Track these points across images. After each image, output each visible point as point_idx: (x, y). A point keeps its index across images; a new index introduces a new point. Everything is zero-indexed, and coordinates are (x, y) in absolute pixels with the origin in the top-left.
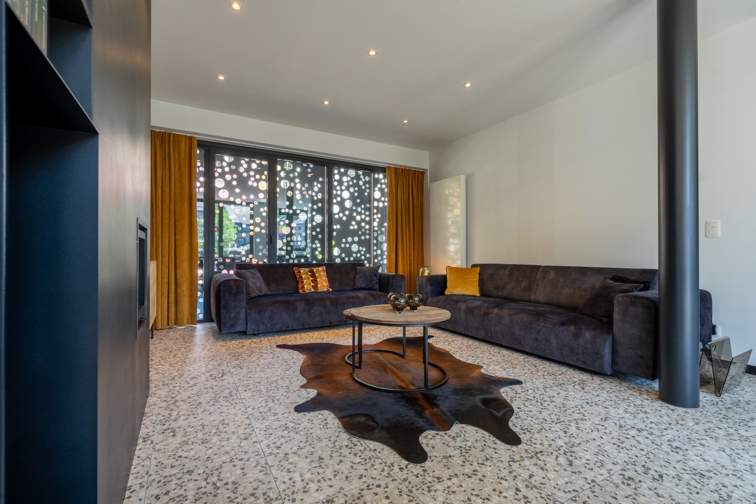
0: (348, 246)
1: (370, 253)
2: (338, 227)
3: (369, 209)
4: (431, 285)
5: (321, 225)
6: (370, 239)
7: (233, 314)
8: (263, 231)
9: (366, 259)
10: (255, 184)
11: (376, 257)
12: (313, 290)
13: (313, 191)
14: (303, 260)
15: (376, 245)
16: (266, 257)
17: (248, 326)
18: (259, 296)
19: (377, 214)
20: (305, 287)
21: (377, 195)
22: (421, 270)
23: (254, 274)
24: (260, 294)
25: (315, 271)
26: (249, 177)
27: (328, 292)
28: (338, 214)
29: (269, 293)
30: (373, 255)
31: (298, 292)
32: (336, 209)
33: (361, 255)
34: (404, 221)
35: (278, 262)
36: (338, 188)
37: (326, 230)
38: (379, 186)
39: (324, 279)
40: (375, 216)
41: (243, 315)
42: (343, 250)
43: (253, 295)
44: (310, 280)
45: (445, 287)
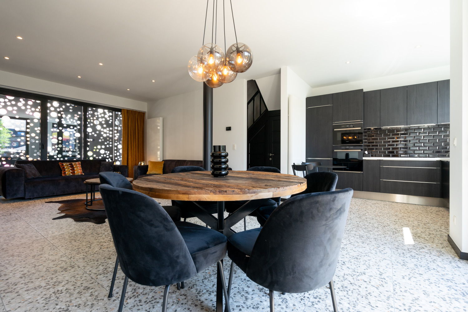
0: (98, 150)
1: (112, 154)
2: (91, 140)
3: (112, 131)
4: (140, 170)
5: (80, 139)
6: (112, 147)
7: (16, 188)
8: (37, 142)
9: (110, 157)
10: (31, 114)
11: (116, 156)
12: (71, 174)
13: (74, 119)
14: (66, 159)
15: (116, 150)
16: (39, 156)
17: (26, 194)
18: (34, 178)
19: (117, 133)
20: (66, 173)
21: (117, 123)
22: (140, 163)
23: (30, 166)
24: (34, 177)
25: (73, 164)
26: (26, 109)
27: (82, 175)
28: (91, 133)
29: (41, 176)
30: (114, 155)
31: (62, 175)
32: (89, 130)
33: (107, 156)
34: (132, 138)
35: (48, 160)
36: (92, 118)
37: (83, 141)
38: (118, 118)
39: (79, 168)
40: (116, 135)
41: (22, 188)
42: (94, 153)
43: (30, 178)
44: (70, 169)
45: (147, 171)
